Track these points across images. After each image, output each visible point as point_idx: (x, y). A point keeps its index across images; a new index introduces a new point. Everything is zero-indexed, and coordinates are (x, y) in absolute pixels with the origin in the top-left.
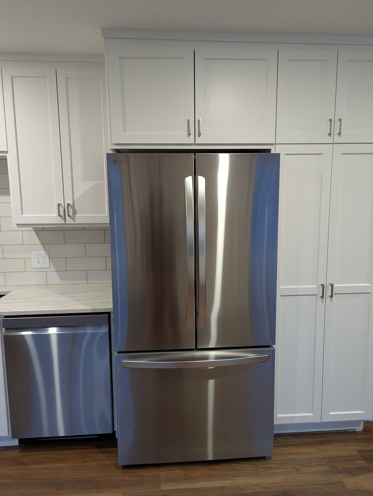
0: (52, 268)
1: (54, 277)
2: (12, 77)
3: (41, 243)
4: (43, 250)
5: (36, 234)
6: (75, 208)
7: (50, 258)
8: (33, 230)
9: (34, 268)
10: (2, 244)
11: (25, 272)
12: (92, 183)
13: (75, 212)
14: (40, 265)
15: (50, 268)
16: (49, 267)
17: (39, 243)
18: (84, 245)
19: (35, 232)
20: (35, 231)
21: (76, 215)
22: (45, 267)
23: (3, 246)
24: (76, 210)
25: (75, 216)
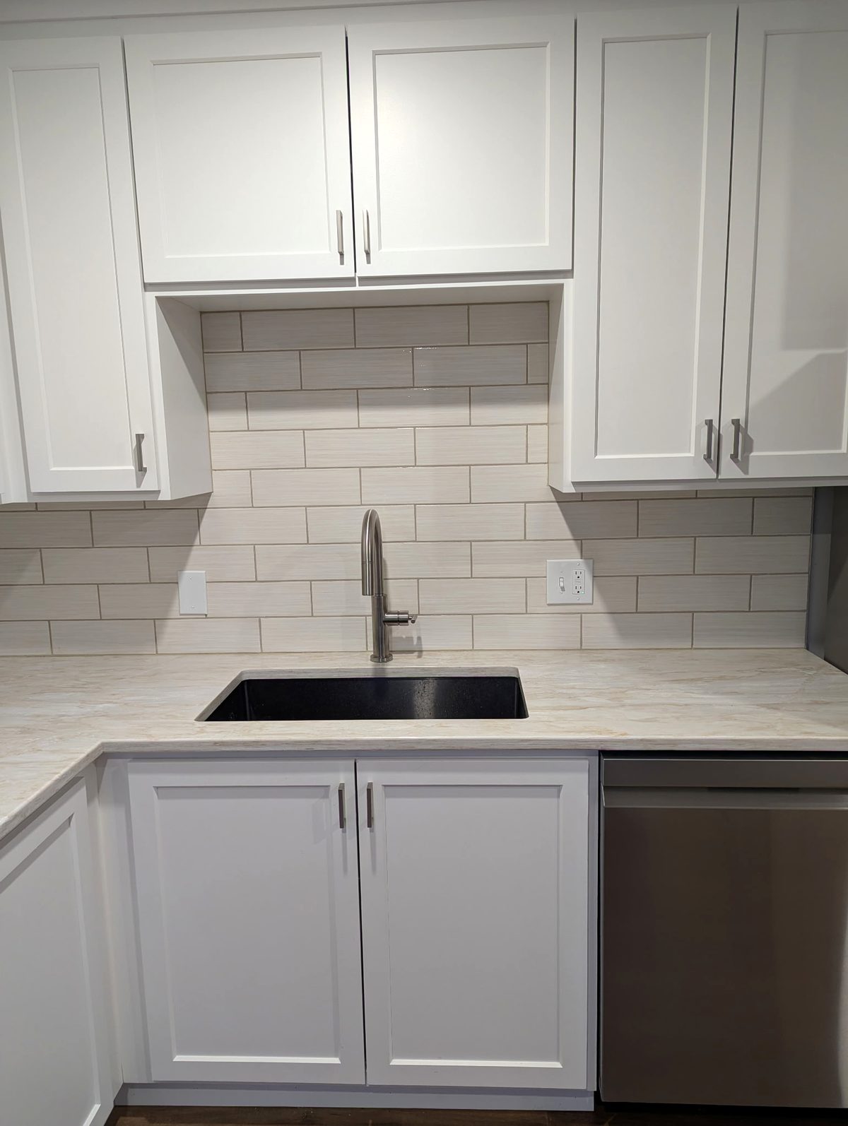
0: (599, 606)
1: (602, 629)
2: (604, 43)
3: (573, 535)
4: (579, 556)
5: (562, 511)
6: (749, 433)
7: (594, 577)
8: (554, 500)
9: (549, 605)
10: (471, 539)
11: (526, 613)
12: (808, 355)
13: (749, 446)
14: (568, 597)
15: (592, 604)
16: (591, 602)
17: (568, 535)
18: (693, 542)
19: (559, 505)
20: (558, 502)
21: (752, 454)
22: (580, 602)
23: (473, 543)
24: (752, 437)
25: (748, 456)
